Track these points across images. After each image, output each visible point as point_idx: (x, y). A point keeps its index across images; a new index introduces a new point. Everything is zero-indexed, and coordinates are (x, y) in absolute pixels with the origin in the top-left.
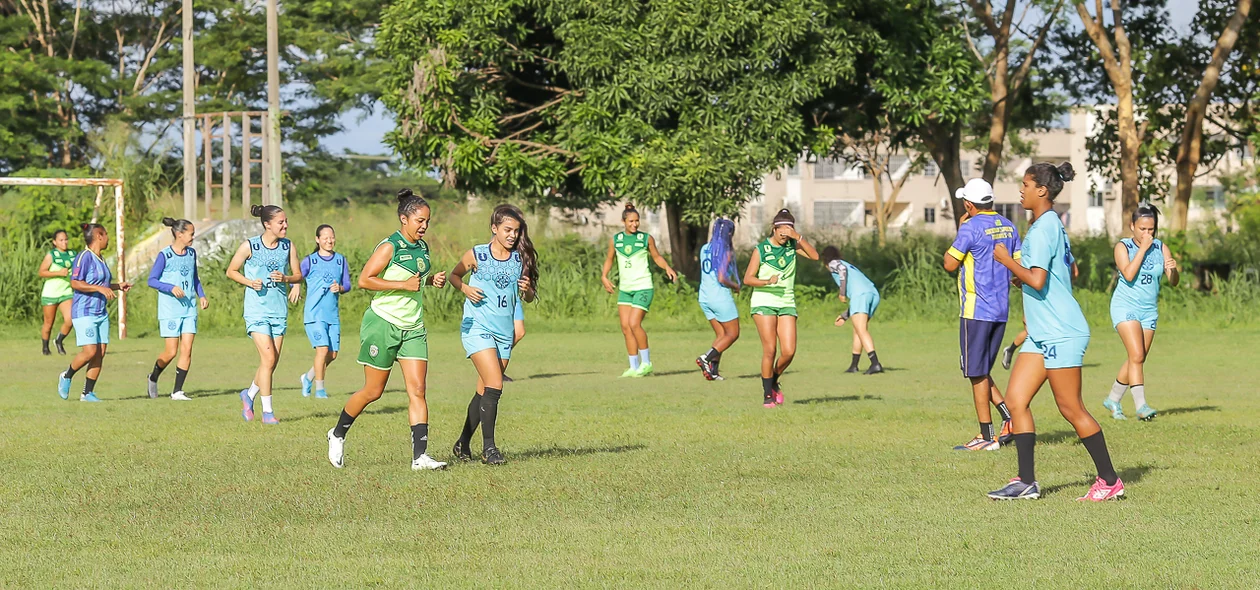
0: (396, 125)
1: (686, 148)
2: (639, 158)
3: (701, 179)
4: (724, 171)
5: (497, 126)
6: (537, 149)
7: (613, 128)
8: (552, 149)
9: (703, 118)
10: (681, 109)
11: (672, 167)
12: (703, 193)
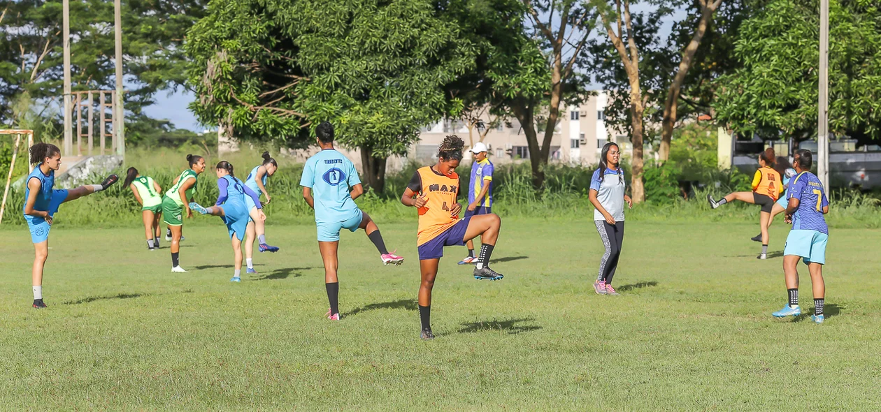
0: (195, 98)
1: (374, 112)
2: (346, 117)
3: (384, 130)
4: (398, 125)
5: (258, 99)
6: (282, 112)
7: (330, 100)
8: (291, 112)
9: (384, 93)
10: (371, 89)
11: (366, 123)
12: (385, 139)
